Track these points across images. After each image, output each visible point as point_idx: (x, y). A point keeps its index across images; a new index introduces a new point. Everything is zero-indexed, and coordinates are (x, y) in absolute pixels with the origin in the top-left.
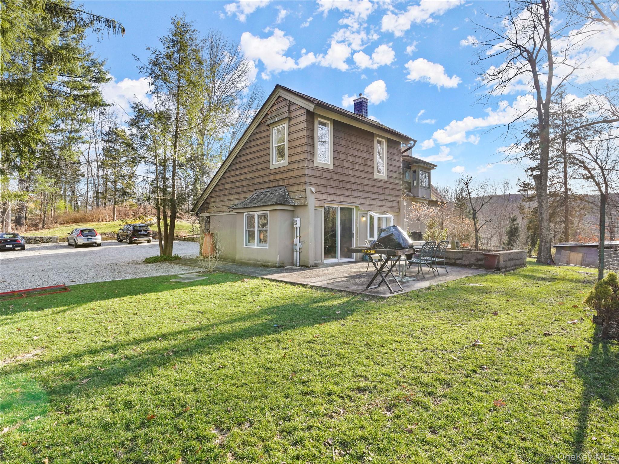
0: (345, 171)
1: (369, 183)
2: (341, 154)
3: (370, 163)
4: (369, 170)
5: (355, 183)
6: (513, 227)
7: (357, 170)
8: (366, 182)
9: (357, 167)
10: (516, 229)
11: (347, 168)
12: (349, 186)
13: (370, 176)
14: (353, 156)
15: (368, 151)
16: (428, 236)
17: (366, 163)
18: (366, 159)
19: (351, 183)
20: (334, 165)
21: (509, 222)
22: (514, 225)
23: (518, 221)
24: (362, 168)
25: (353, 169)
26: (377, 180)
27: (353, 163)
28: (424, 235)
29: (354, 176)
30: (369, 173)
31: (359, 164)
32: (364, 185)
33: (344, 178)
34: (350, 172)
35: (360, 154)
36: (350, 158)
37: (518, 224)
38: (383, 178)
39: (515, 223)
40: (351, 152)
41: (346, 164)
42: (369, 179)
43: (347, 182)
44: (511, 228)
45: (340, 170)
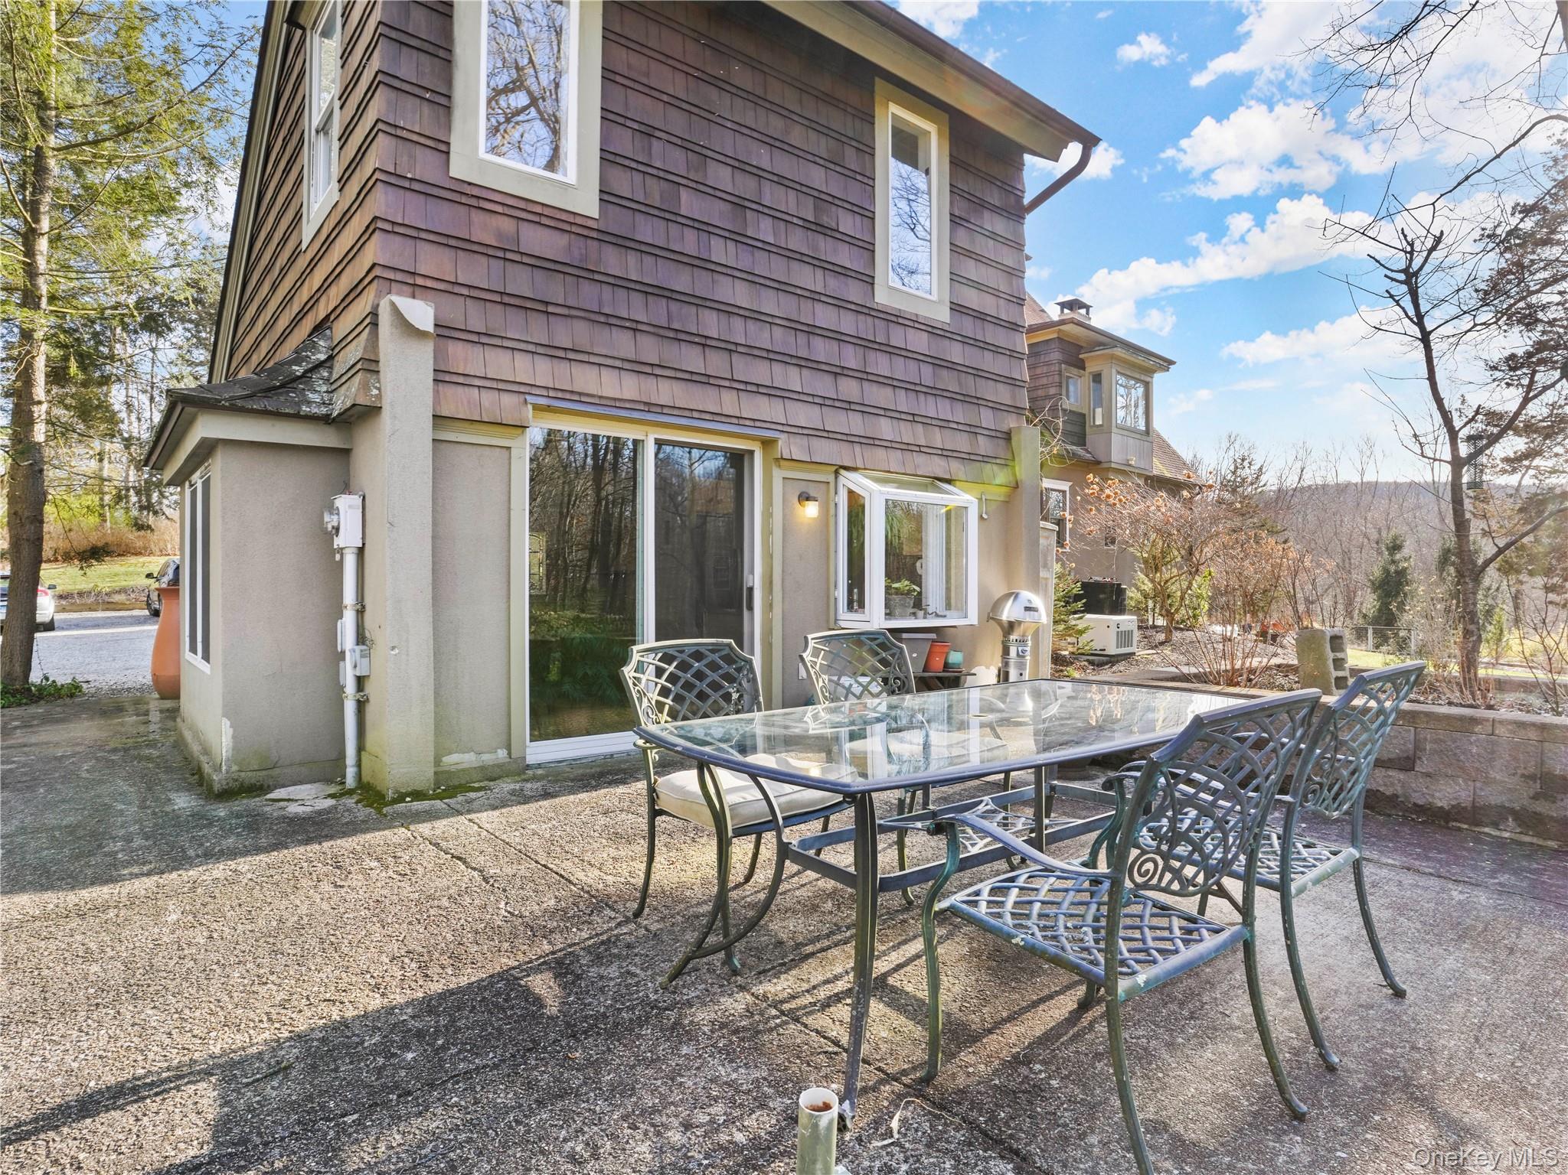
0: (689, 242)
1: (848, 323)
2: (656, 145)
3: (848, 224)
4: (845, 256)
5: (754, 316)
6: (1392, 568)
7: (767, 248)
8: (824, 317)
9: (765, 230)
10: (1402, 573)
11: (703, 227)
12: (711, 324)
13: (854, 292)
14: (740, 166)
15: (832, 163)
16: (1146, 596)
17: (825, 220)
18: (823, 200)
19: (728, 310)
20: (607, 196)
21: (1380, 553)
22: (1393, 562)
23: (1406, 551)
24: (797, 241)
25: (738, 238)
26: (893, 318)
27: (739, 205)
28: (1132, 595)
29: (752, 279)
30: (843, 272)
31: (779, 217)
32: (812, 331)
33: (682, 281)
34: (720, 251)
35: (784, 165)
36: (721, 176)
37: (1406, 559)
38: (924, 312)
39: (1398, 557)
40: (726, 142)
41: (689, 204)
42: (840, 304)
43: (702, 303)
44: (1386, 571)
45: (648, 231)
